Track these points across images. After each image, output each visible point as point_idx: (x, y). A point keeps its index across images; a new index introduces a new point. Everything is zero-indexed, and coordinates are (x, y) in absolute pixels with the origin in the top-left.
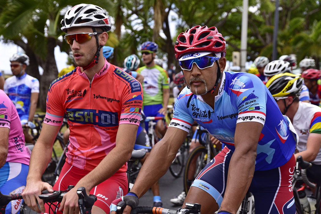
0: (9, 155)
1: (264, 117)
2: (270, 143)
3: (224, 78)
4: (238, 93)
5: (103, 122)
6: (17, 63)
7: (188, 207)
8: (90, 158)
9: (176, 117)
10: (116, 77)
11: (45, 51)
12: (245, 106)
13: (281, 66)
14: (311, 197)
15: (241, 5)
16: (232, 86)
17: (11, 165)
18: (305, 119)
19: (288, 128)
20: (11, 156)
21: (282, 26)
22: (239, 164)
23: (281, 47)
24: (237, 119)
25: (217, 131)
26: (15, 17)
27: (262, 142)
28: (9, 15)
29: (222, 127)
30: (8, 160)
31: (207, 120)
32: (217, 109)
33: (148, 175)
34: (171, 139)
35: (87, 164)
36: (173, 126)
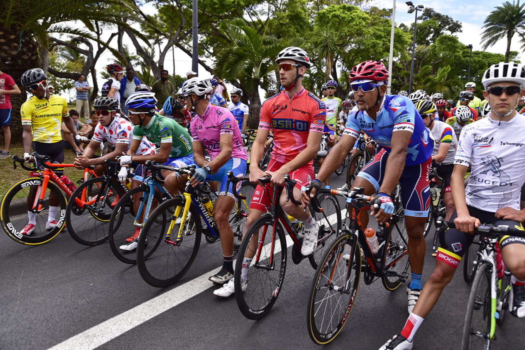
0: (233, 152)
1: (413, 127)
2: (416, 146)
3: (384, 99)
4: (395, 110)
5: (298, 128)
6: (236, 95)
7: (355, 190)
8: (288, 155)
9: (349, 127)
10: (308, 98)
11: (252, 88)
12: (400, 119)
13: (419, 95)
14: (437, 187)
15: (388, 56)
16: (391, 105)
17: (234, 159)
18: (438, 133)
19: (429, 136)
20: (234, 154)
21: (416, 71)
22: (394, 160)
23: (415, 85)
24: (393, 129)
25: (378, 137)
26: (234, 65)
27: (410, 146)
28: (230, 64)
29: (381, 134)
30: (232, 155)
31: (371, 129)
32: (379, 121)
33: (328, 167)
34: (345, 143)
35: (286, 159)
36: (346, 134)
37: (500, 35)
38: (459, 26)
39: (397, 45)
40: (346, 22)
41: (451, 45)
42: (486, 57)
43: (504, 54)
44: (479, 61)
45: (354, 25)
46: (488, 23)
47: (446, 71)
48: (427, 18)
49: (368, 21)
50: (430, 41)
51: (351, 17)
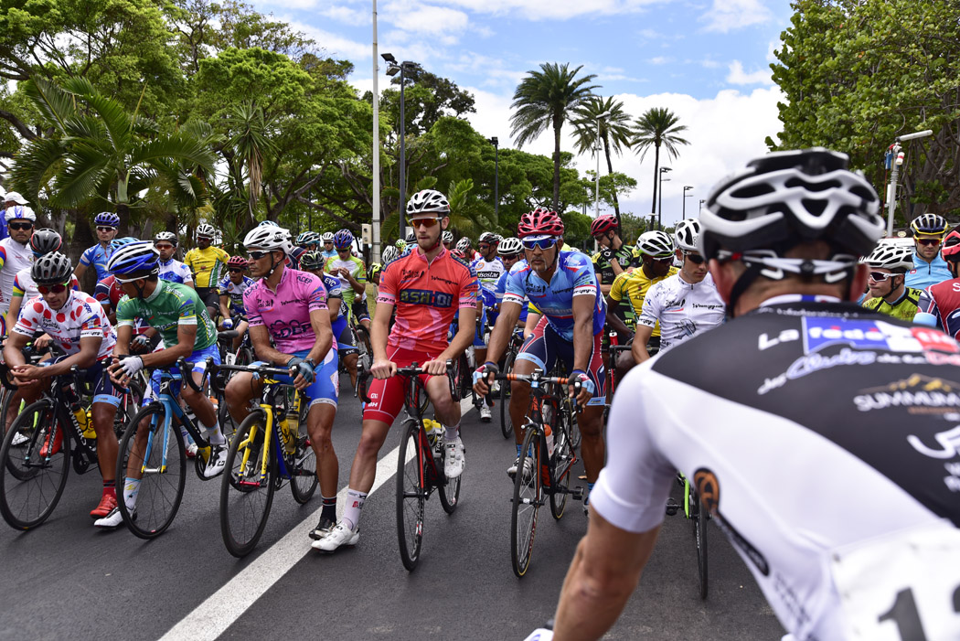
3: (559, 256)
4: (575, 270)
5: (438, 303)
8: (421, 339)
9: (512, 292)
10: (452, 261)
12: (582, 281)
16: (568, 263)
24: (573, 293)
26: (75, 177)
31: (542, 294)
32: (553, 283)
34: (512, 312)
35: (417, 345)
36: (510, 300)
37: (541, 122)
38: (471, 102)
39: (365, 135)
40: (264, 85)
41: (462, 136)
42: (522, 161)
43: (550, 156)
44: (511, 169)
45: (283, 92)
46: (520, 99)
47: (465, 188)
48: (410, 82)
49: (309, 85)
50: (420, 127)
51: (275, 76)
